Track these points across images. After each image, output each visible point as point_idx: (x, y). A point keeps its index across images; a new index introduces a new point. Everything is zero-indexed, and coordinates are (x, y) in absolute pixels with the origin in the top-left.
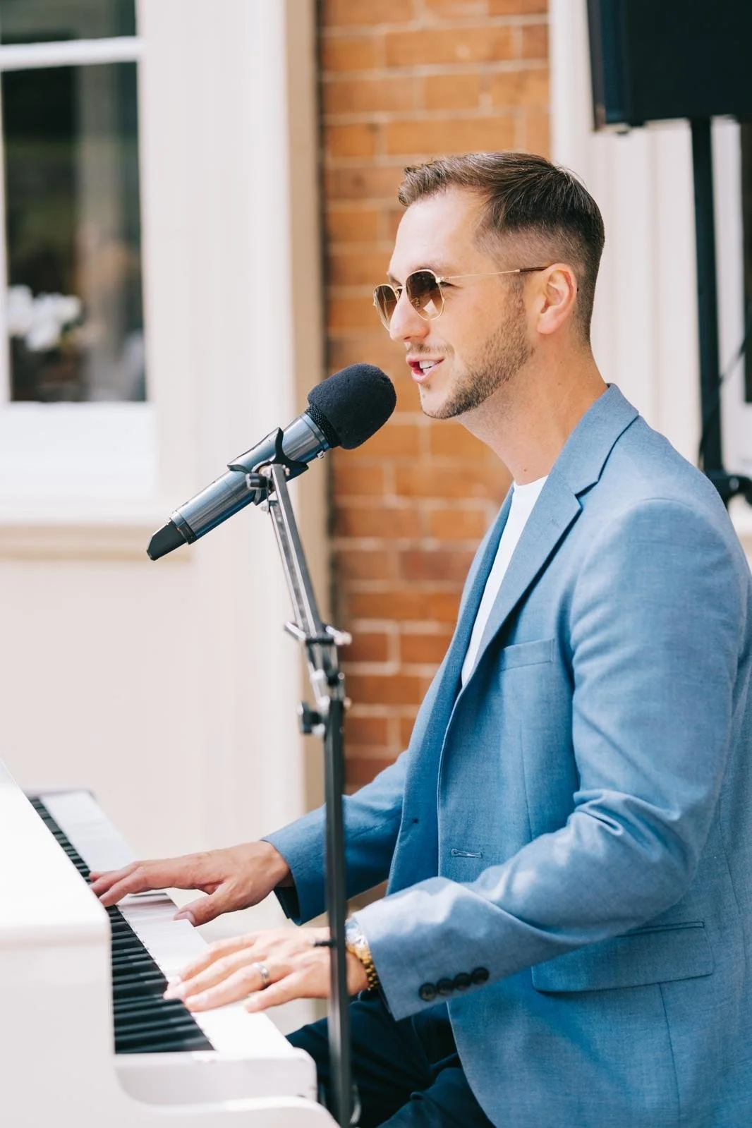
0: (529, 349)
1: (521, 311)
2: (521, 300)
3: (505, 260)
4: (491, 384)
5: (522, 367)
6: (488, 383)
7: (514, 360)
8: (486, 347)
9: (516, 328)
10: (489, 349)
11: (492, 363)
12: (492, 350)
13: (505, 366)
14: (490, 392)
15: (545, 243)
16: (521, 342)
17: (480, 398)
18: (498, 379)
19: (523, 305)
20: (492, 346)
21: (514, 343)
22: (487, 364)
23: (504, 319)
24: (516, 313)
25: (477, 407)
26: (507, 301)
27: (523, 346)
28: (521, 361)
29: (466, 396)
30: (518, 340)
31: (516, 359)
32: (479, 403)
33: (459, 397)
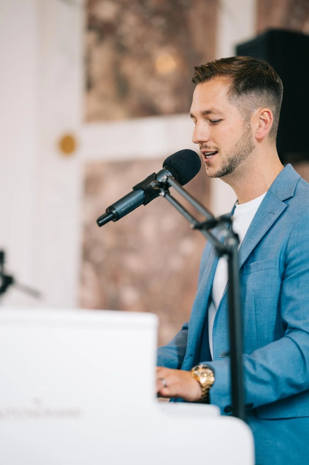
0: (253, 146)
1: (249, 130)
2: (249, 125)
3: (242, 107)
4: (237, 162)
5: (250, 154)
6: (236, 162)
7: (247, 151)
8: (235, 146)
9: (248, 137)
10: (236, 147)
11: (238, 153)
12: (238, 147)
13: (243, 154)
14: (237, 166)
15: (258, 98)
16: (250, 143)
17: (232, 169)
18: (240, 160)
19: (251, 127)
20: (238, 146)
21: (247, 144)
22: (235, 154)
23: (242, 133)
24: (248, 131)
25: (231, 173)
26: (244, 125)
27: (251, 145)
28: (250, 151)
29: (227, 168)
30: (249, 143)
31: (248, 151)
32: (232, 171)
33: (223, 169)
